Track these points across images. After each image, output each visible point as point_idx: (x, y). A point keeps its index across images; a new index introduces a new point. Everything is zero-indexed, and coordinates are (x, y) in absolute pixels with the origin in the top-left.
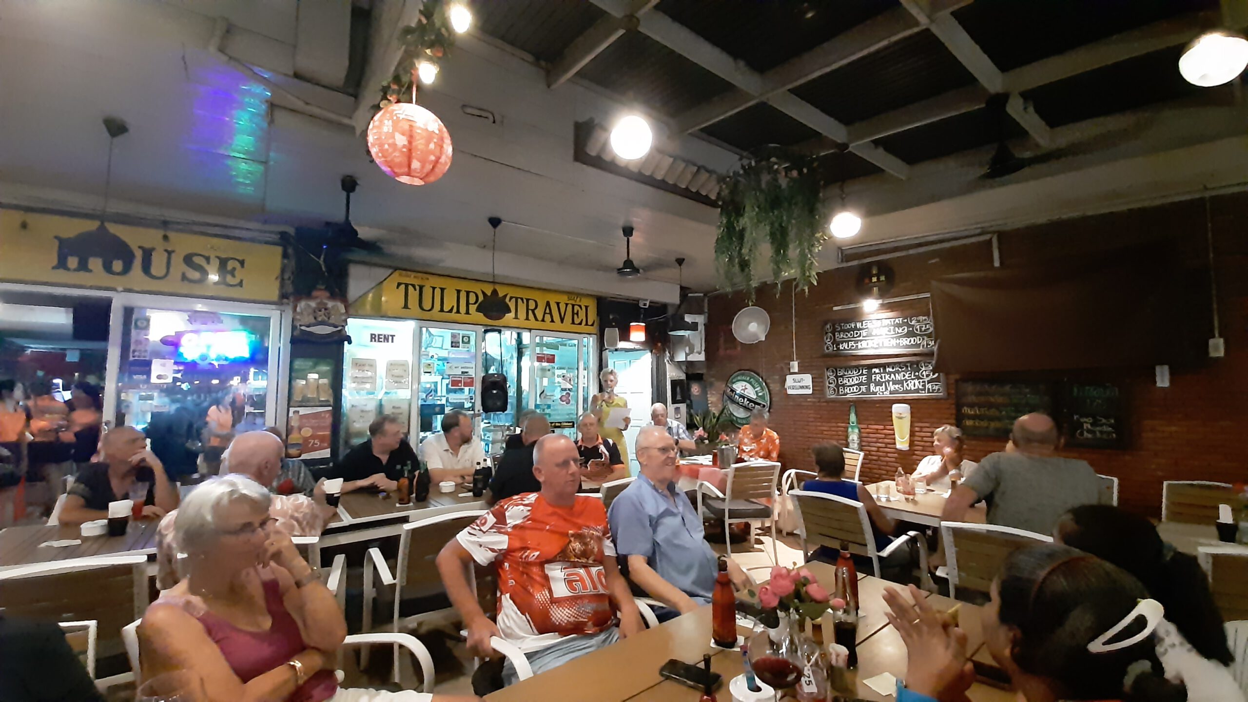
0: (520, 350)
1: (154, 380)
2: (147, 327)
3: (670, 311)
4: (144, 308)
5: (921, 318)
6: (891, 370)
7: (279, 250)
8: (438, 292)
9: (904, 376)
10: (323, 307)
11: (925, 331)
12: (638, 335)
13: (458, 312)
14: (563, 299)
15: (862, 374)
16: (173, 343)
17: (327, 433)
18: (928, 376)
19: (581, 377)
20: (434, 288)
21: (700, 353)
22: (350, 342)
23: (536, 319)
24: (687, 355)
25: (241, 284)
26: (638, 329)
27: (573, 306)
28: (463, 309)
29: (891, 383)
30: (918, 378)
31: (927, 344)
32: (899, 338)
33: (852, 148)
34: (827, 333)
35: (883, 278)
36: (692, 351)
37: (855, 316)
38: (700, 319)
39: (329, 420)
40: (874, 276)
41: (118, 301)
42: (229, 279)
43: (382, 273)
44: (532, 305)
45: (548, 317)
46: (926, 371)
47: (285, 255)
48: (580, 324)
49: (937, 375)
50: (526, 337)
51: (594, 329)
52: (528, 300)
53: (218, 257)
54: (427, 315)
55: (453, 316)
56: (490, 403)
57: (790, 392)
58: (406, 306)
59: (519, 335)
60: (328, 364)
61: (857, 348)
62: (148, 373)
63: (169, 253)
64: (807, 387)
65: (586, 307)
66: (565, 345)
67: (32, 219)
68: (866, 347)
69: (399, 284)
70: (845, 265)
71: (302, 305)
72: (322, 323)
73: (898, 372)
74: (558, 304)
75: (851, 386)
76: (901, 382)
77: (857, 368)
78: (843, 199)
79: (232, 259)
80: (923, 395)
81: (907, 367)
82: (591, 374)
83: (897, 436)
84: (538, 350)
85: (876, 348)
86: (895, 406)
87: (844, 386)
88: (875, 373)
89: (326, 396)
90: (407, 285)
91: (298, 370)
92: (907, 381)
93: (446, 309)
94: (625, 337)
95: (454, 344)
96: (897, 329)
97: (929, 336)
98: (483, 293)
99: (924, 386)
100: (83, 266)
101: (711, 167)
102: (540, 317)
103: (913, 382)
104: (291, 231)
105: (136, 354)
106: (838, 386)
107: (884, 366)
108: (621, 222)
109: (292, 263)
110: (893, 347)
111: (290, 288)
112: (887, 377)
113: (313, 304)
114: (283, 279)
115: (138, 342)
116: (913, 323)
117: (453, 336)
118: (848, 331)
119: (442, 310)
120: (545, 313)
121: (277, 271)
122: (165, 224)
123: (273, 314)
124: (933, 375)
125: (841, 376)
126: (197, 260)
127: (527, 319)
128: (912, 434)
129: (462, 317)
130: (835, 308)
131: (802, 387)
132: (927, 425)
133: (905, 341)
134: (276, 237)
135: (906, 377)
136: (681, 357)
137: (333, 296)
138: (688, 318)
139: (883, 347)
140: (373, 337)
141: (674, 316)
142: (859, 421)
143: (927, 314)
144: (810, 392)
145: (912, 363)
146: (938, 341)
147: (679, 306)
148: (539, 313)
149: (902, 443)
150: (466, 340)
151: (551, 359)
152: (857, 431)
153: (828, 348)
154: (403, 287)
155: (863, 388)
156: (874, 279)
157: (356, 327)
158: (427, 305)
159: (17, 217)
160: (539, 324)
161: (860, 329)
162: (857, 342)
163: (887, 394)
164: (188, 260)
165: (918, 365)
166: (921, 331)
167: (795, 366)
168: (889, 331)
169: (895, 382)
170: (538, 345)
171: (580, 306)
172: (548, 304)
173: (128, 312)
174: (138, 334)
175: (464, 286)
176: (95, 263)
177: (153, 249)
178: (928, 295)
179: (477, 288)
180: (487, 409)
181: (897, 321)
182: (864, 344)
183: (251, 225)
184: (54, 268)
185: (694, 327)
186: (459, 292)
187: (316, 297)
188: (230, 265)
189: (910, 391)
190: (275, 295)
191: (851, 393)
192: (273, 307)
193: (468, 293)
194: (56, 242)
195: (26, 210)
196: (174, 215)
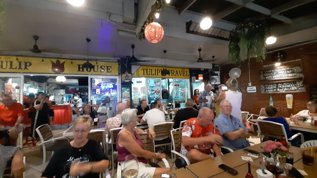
0: (169, 83)
1: (97, 93)
2: (95, 82)
3: (209, 71)
4: (94, 78)
5: (297, 67)
6: (285, 84)
7: (117, 64)
8: (151, 70)
9: (290, 86)
10: (127, 76)
11: (298, 71)
12: (201, 78)
13: (155, 75)
14: (180, 70)
15: (274, 86)
16: (99, 85)
17: (130, 104)
18: (299, 85)
19: (186, 89)
20: (150, 69)
21: (219, 82)
22: (133, 83)
23: (174, 75)
24: (215, 83)
25: (111, 72)
26: (201, 76)
27: (183, 71)
28: (157, 74)
29: (285, 88)
30: (296, 86)
31: (299, 75)
32: (288, 74)
33: (272, 16)
34: (261, 74)
35: (282, 56)
36: (216, 82)
37: (273, 68)
38: (218, 73)
39: (130, 101)
41: (90, 77)
43: (138, 67)
44: (173, 72)
45: (177, 75)
47: (119, 65)
49: (302, 85)
50: (171, 80)
51: (189, 77)
52: (172, 71)
54: (148, 76)
55: (154, 76)
56: (164, 97)
57: (248, 92)
58: (144, 74)
59: (168, 80)
60: (129, 89)
61: (272, 78)
62: (96, 92)
63: (98, 66)
64: (254, 90)
65: (187, 71)
66: (181, 82)
67: (73, 61)
68: (276, 77)
70: (267, 53)
71: (123, 75)
72: (127, 79)
73: (288, 85)
74: (179, 71)
75: (271, 89)
76: (289, 88)
77: (273, 84)
78: (269, 32)
79: (109, 66)
80: (299, 91)
81: (291, 83)
82: (188, 89)
83: (288, 105)
84: (175, 83)
85: (280, 78)
86: (287, 95)
87: (268, 90)
88: (279, 85)
89: (129, 96)
90: (144, 69)
91: (123, 90)
92: (291, 87)
93: (153, 74)
94: (197, 78)
95: (155, 83)
96: (287, 71)
97: (301, 73)
98: (161, 70)
99: (298, 89)
101: (225, 29)
102: (175, 75)
103: (294, 88)
104: (120, 59)
105: (93, 88)
106: (265, 90)
107: (283, 83)
108: (198, 48)
109: (120, 66)
110: (286, 77)
111: (120, 72)
112: (284, 86)
113: (125, 75)
114: (119, 70)
115: (94, 86)
116: (294, 69)
117: (155, 81)
118: (269, 73)
119: (152, 75)
120: (176, 74)
121: (118, 69)
122: (96, 60)
123: (117, 78)
125: (267, 87)
126: (103, 67)
127: (172, 75)
128: (293, 103)
129: (156, 76)
130: (264, 66)
131: (252, 90)
132: (299, 101)
133: (290, 75)
134: (117, 61)
135: (291, 86)
136: (213, 83)
137: (129, 73)
138: (216, 72)
139: (282, 77)
140: (137, 82)
141: (211, 72)
142: (273, 100)
143: (299, 66)
144: (256, 91)
145: (293, 82)
146: (304, 74)
147: (212, 69)
148: (175, 74)
149: (290, 106)
150: (157, 81)
151: (178, 85)
152: (272, 103)
153: (262, 79)
154: (143, 70)
155: (275, 90)
156: (279, 56)
157: (134, 80)
158: (148, 74)
159: (70, 61)
160: (175, 77)
161: (273, 72)
162: (272, 76)
163: (284, 91)
164: (101, 67)
165: (295, 82)
166: (297, 71)
167: (250, 84)
168: (284, 72)
169: (287, 88)
170: (175, 82)
171: (185, 71)
172: (177, 71)
173: (91, 79)
174: (93, 84)
175: (157, 68)
176: (85, 69)
177: (95, 66)
178: (300, 59)
179: (160, 68)
180: (163, 98)
181: (287, 69)
182: (275, 77)
183: (112, 58)
185: (217, 75)
186: (155, 70)
187: (126, 74)
188: (109, 68)
189: (293, 90)
190: (117, 74)
191: (270, 92)
192: (117, 76)
193: (157, 70)
194: (78, 66)
195: (72, 59)
196: (98, 58)
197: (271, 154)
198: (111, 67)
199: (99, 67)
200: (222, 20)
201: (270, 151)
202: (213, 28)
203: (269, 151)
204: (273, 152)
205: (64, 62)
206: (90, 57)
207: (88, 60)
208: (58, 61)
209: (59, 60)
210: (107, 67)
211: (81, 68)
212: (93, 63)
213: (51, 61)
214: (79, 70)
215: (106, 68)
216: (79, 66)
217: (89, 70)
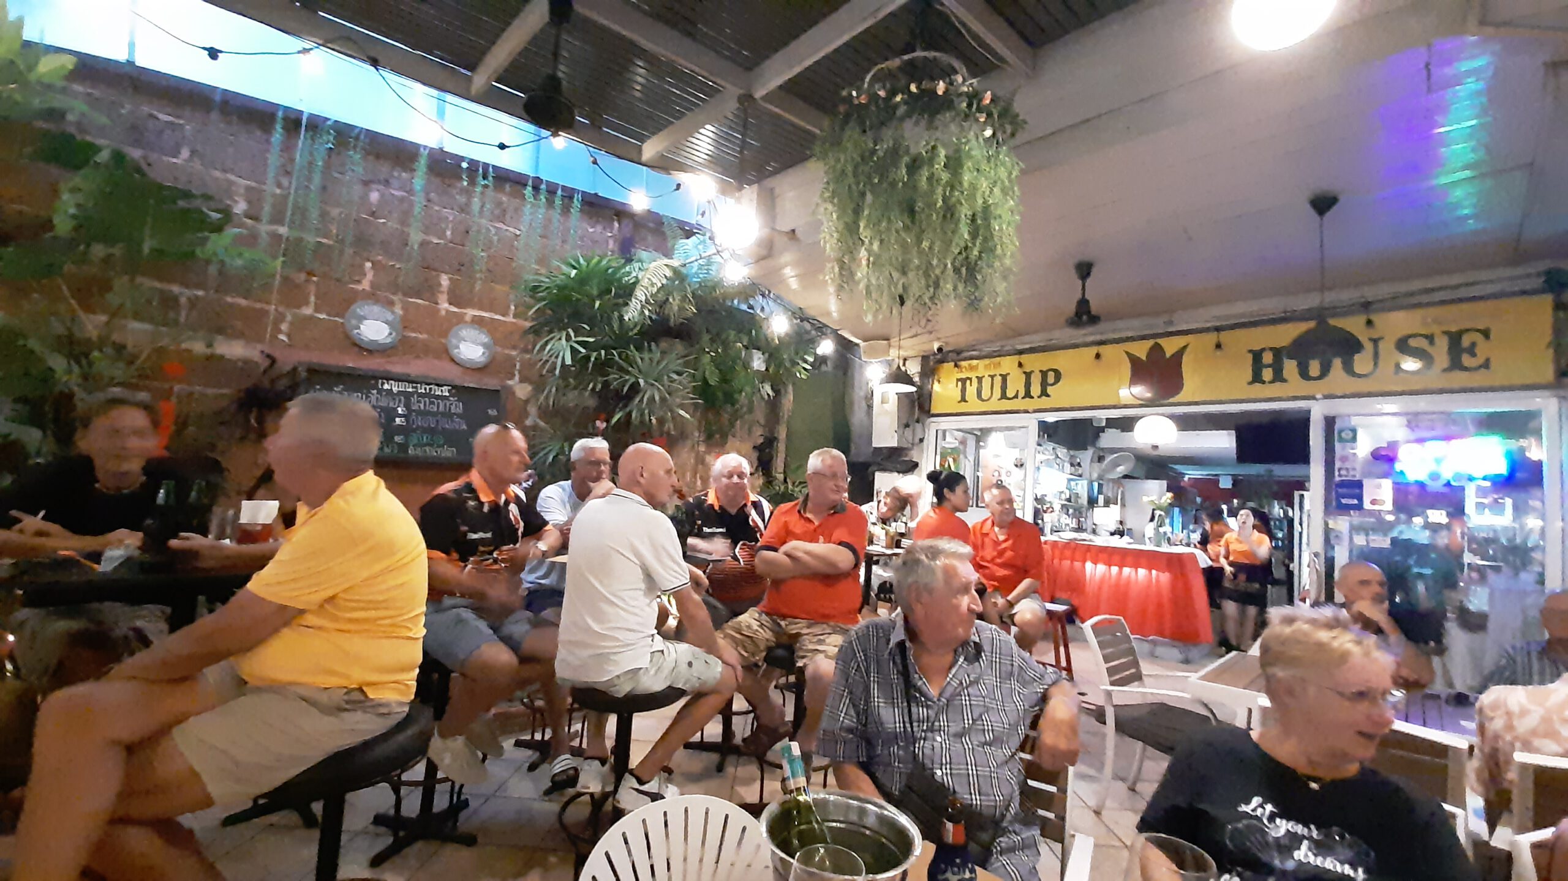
1: (1367, 505)
2: (1354, 439)
4: (1349, 416)
7: (1548, 299)
16: (1385, 458)
25: (1486, 365)
41: (1318, 411)
47: (1558, 306)
53: (1445, 333)
62: (1360, 498)
63: (1375, 341)
67: (1224, 336)
79: (1467, 330)
100: (1278, 377)
105: (1343, 472)
114: (1559, 346)
115: (1344, 459)
121: (1548, 336)
122: (1366, 306)
123: (1543, 402)
134: (1541, 280)
159: (1211, 338)
164: (1403, 345)
173: (1330, 422)
174: (1344, 449)
176: (1290, 369)
184: (1250, 383)
190: (1548, 373)
192: (1547, 393)
194: (1250, 356)
195: (1218, 329)
198: (1486, 334)
199: (1387, 347)
205: (1185, 347)
206: (1330, 298)
207: (1319, 315)
208: (1157, 349)
209: (1159, 341)
210: (1455, 339)
211: (1269, 366)
213: (1127, 353)
214: (1257, 378)
215: (1441, 350)
216: (1257, 356)
217: (1314, 368)
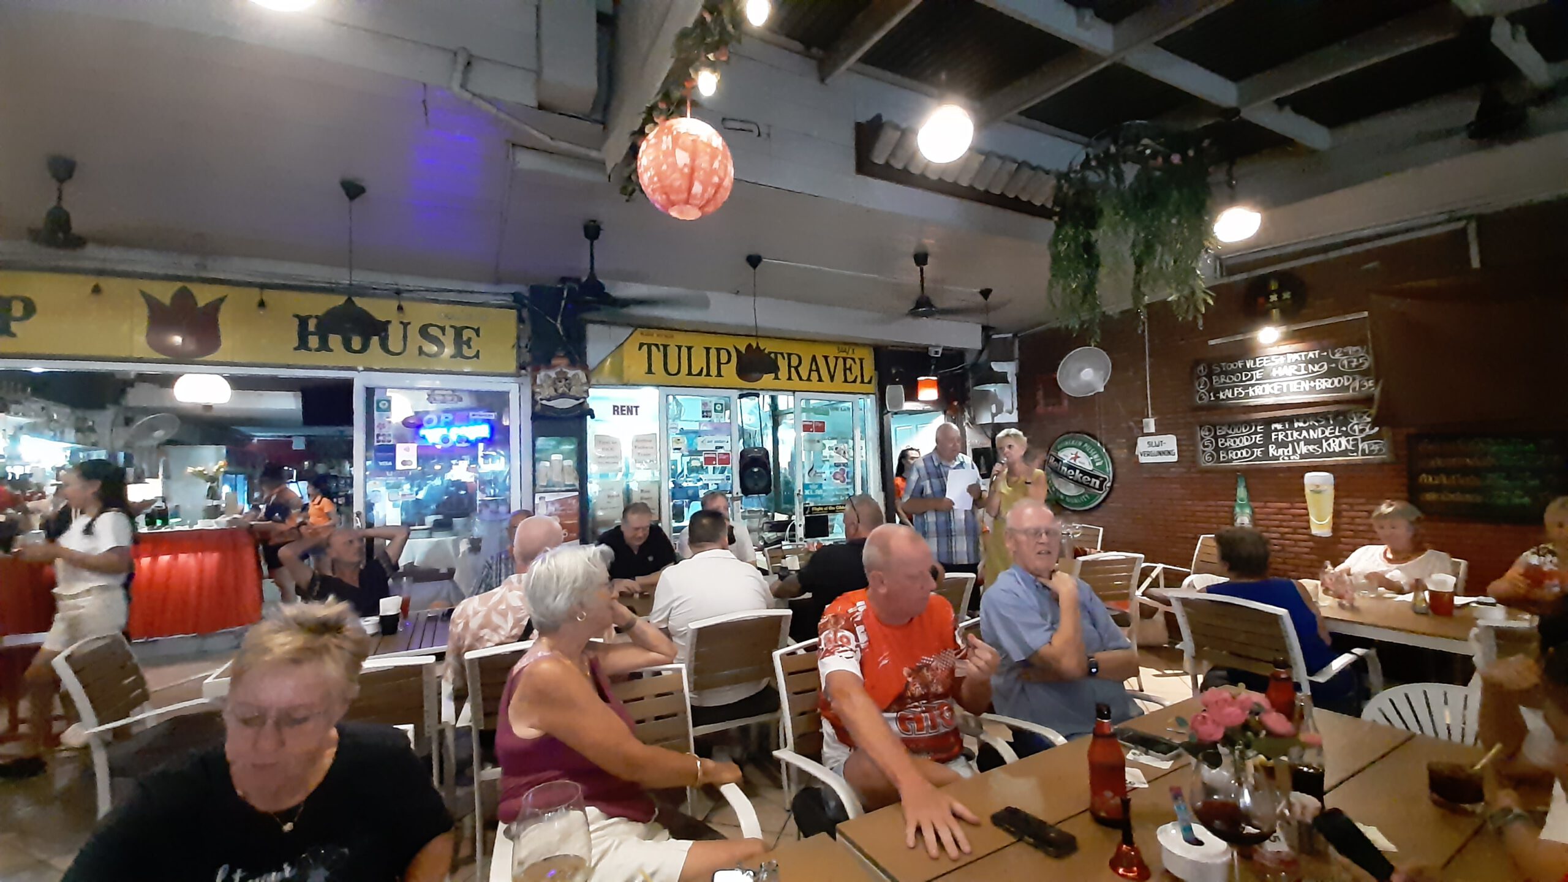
0: (776, 416)
1: (399, 466)
2: (389, 409)
3: (969, 359)
4: (385, 388)
5: (1350, 349)
6: (1301, 424)
7: (514, 313)
8: (684, 351)
9: (1323, 432)
10: (562, 377)
11: (1357, 367)
12: (929, 394)
13: (708, 374)
14: (832, 352)
15: (1256, 433)
16: (415, 425)
17: (575, 521)
18: (1362, 431)
19: (857, 448)
20: (679, 348)
21: (1011, 413)
22: (593, 417)
23: (801, 379)
24: (994, 416)
25: (477, 356)
26: (928, 384)
27: (845, 359)
28: (714, 371)
29: (1302, 443)
30: (1346, 434)
31: (1361, 386)
32: (1314, 379)
33: (1247, 114)
34: (1199, 377)
35: (1287, 295)
36: (1000, 411)
37: (1247, 351)
38: (1009, 368)
39: (575, 504)
40: (1272, 293)
41: (360, 381)
42: (466, 351)
43: (623, 333)
44: (795, 361)
45: (814, 375)
46: (1360, 425)
47: (521, 320)
48: (855, 381)
49: (1377, 429)
50: (785, 401)
51: (873, 387)
52: (789, 355)
53: (452, 326)
54: (674, 380)
55: (703, 380)
56: (750, 484)
57: (1143, 460)
58: (650, 371)
59: (773, 398)
60: (572, 443)
61: (1247, 396)
62: (393, 459)
63: (405, 325)
64: (1169, 453)
65: (861, 360)
66: (837, 409)
67: (269, 296)
68: (1261, 393)
69: (641, 345)
70: (1225, 280)
71: (541, 376)
72: (563, 396)
73: (1314, 428)
74: (826, 358)
75: (1239, 449)
76: (1318, 442)
77: (1248, 423)
78: (1231, 186)
79: (468, 327)
80: (1357, 458)
81: (1328, 420)
82: (870, 445)
83: (1312, 518)
84: (804, 417)
85: (1277, 395)
86: (1308, 475)
87: (1227, 450)
88: (1276, 430)
89: (572, 480)
90: (649, 346)
91: (541, 451)
92: (1327, 439)
93: (695, 371)
94: (912, 395)
95: (706, 414)
96: (1310, 366)
97: (1365, 374)
98: (737, 350)
99: (1356, 446)
100: (324, 346)
101: (1034, 163)
102: (805, 377)
103: (1337, 441)
104: (524, 290)
105: (381, 438)
106: (1217, 449)
107: (1291, 420)
108: (912, 249)
109: (527, 328)
110: (1305, 392)
111: (527, 357)
112: (1296, 434)
113: (553, 374)
114: (519, 347)
115: (381, 426)
116: (1337, 356)
117: (704, 404)
118: (1233, 372)
119: (690, 373)
120: (811, 370)
121: (513, 341)
122: (398, 292)
123: (510, 386)
124: (1372, 428)
125: (1224, 436)
126: (433, 331)
127: (790, 378)
128: (1337, 514)
129: (713, 380)
130: (1212, 342)
131: (1160, 453)
132: (1362, 501)
133: (1324, 384)
134: (510, 299)
135: (1327, 433)
136: (985, 419)
137: (573, 364)
138: (997, 367)
139: (1289, 393)
140: (617, 410)
141: (975, 365)
142: (1251, 497)
143: (1361, 342)
144: (1175, 458)
145: (1336, 415)
146: (1381, 382)
147: (981, 352)
148: (804, 371)
149: (1321, 525)
150: (718, 408)
151: (820, 428)
152: (1248, 511)
153: (1201, 398)
154: (645, 347)
155: (1258, 452)
156: (1274, 298)
157: (600, 399)
158: (673, 368)
159: (255, 294)
160: (805, 385)
161: (1251, 370)
162: (1246, 387)
163: (1296, 458)
164: (424, 332)
165: (1345, 417)
166: (1350, 367)
167: (1150, 424)
168: (1299, 370)
169: (1308, 442)
170: (804, 410)
171: (853, 359)
172: (814, 358)
173: (370, 392)
174: (381, 417)
175: (714, 342)
176: (335, 340)
177: (389, 322)
178: (1366, 314)
179: (729, 343)
180: (746, 491)
181: (1311, 355)
182: (1258, 390)
183: (482, 288)
184: (296, 349)
185: (1002, 378)
186: (708, 350)
187: (554, 367)
188: (467, 334)
189: (1334, 454)
190: (512, 367)
191: (1239, 459)
192: (511, 379)
193: (718, 350)
194: (296, 321)
195: (263, 286)
196: (406, 281)
197: (1223, 750)
198: (477, 331)
199: (413, 331)
200: (1023, 119)
201: (1219, 735)
202: (983, 158)
203: (1211, 735)
204: (1229, 740)
205: (222, 300)
206: (361, 278)
207: (352, 291)
208: (184, 297)
209: (190, 286)
210: (458, 332)
211: (312, 334)
212: (379, 309)
213: (143, 294)
214: (303, 344)
215: (448, 339)
216: (303, 321)
217: (356, 342)
